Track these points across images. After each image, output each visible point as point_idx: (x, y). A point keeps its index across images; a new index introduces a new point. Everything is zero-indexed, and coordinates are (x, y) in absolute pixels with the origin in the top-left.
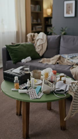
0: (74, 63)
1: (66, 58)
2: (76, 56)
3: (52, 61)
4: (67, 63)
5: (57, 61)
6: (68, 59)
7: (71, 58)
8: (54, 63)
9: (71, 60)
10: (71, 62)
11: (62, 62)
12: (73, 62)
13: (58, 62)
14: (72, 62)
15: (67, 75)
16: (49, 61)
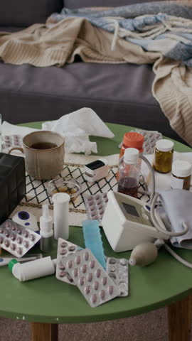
0: (154, 56)
1: (112, 32)
2: (158, 22)
3: (49, 51)
4: (119, 55)
5: (72, 51)
6: (122, 35)
7: (136, 30)
8: (62, 61)
9: (138, 39)
10: (141, 51)
11: (95, 51)
12: (149, 48)
13: (77, 51)
14: (145, 50)
15: (163, 134)
16: (37, 51)
